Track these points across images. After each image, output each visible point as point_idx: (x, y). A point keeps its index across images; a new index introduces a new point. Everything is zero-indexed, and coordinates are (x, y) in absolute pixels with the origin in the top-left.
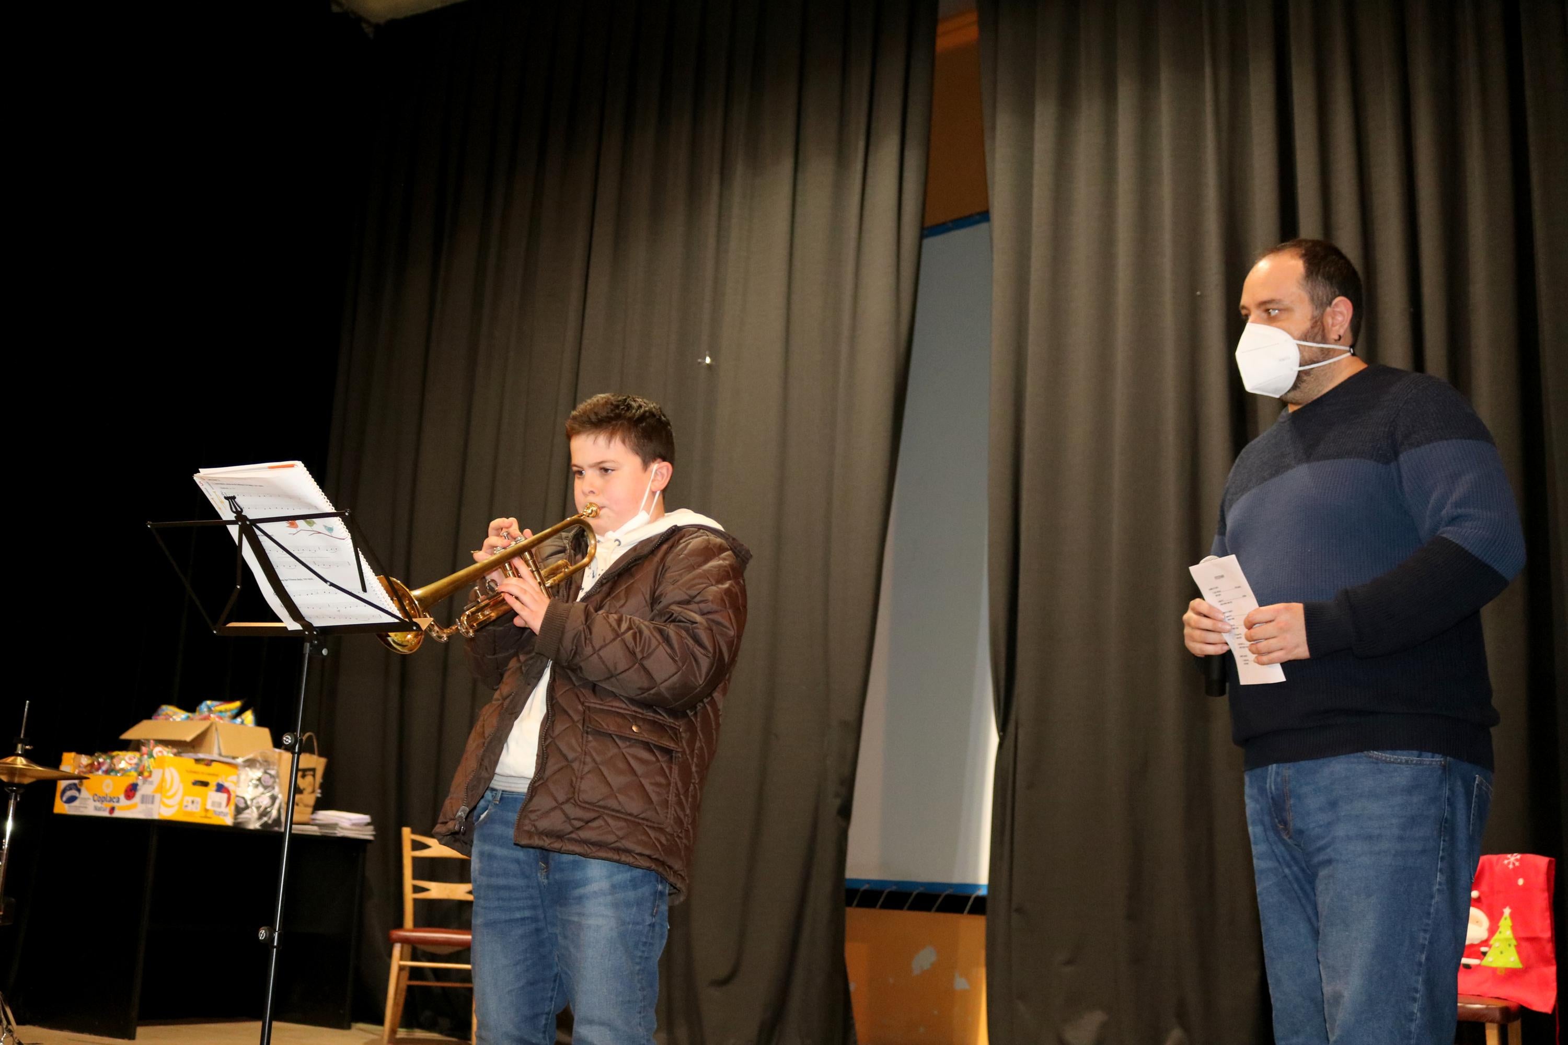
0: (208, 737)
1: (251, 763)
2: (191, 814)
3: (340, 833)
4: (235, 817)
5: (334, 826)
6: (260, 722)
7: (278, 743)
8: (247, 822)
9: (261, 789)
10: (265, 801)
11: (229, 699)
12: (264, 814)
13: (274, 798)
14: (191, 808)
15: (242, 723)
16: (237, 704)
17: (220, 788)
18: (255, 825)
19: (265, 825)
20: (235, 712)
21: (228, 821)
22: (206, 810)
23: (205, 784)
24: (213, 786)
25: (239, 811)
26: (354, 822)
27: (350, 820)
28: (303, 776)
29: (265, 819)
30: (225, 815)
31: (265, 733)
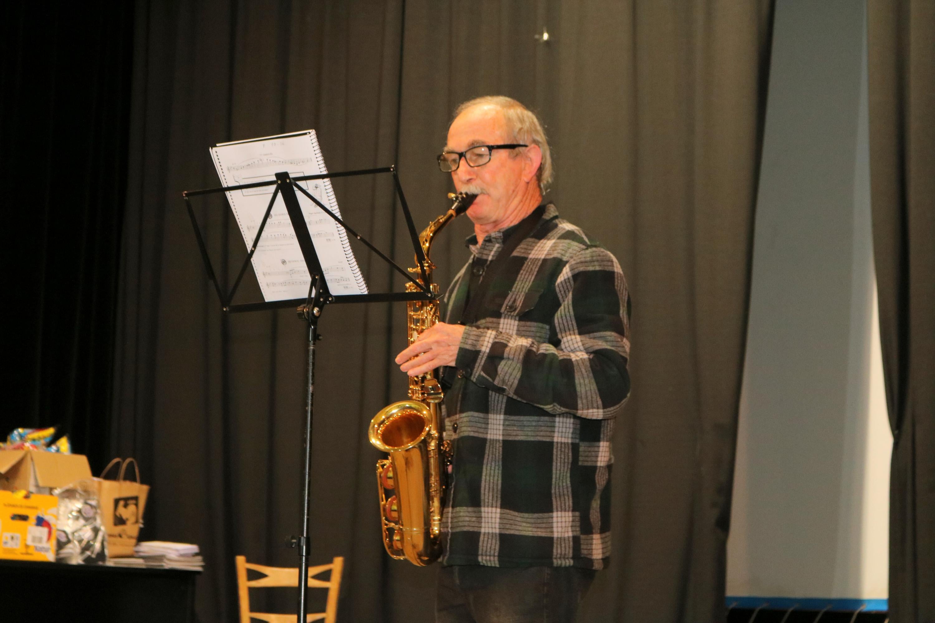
0: (23, 468)
1: (70, 494)
2: (11, 551)
3: (167, 565)
4: (57, 553)
5: (161, 558)
6: (76, 449)
7: (96, 471)
8: (71, 556)
9: (82, 522)
10: (87, 534)
11: (41, 426)
12: (88, 547)
13: (96, 531)
14: (11, 545)
15: (58, 451)
16: (50, 431)
17: (41, 522)
18: (77, 560)
19: (88, 560)
20: (48, 440)
21: (50, 557)
22: (27, 546)
23: (24, 518)
24: (33, 520)
25: (60, 545)
26: (182, 552)
27: (177, 550)
28: (126, 506)
29: (88, 553)
30: (47, 550)
31: (82, 461)
